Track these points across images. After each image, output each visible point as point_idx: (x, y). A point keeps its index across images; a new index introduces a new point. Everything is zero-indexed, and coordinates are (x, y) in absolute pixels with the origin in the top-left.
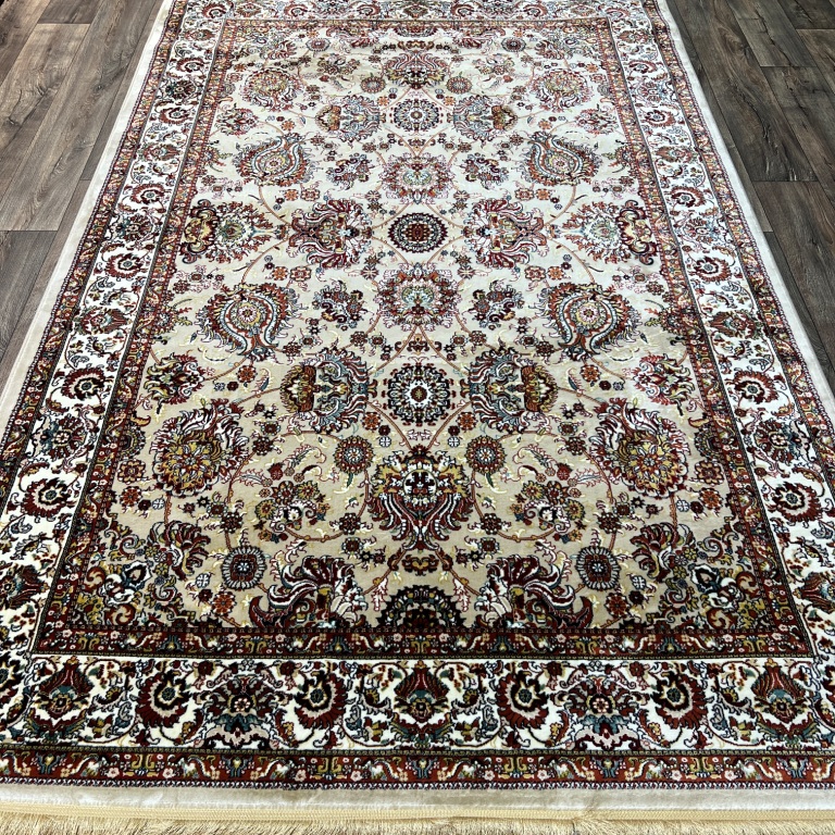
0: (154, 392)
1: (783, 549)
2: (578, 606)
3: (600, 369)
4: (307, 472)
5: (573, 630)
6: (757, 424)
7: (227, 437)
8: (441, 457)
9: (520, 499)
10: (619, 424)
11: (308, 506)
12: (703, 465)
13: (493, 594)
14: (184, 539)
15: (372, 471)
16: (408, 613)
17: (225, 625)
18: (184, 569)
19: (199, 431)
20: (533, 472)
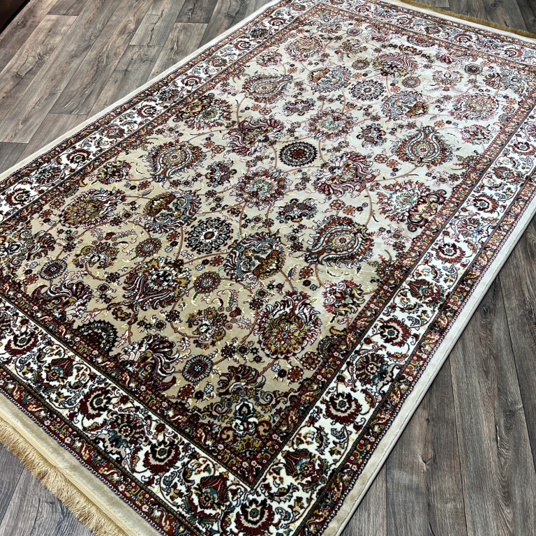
0: (100, 174)
1: (304, 426)
2: (168, 379)
3: (314, 273)
4: (121, 244)
5: (152, 388)
6: (370, 353)
7: (107, 209)
8: (185, 271)
9: (200, 313)
10: (291, 307)
11: (105, 260)
12: (312, 355)
13: (137, 348)
14: (46, 243)
15: (148, 259)
16: (93, 332)
17: (22, 289)
18: (32, 257)
19: (99, 201)
20: (220, 304)
